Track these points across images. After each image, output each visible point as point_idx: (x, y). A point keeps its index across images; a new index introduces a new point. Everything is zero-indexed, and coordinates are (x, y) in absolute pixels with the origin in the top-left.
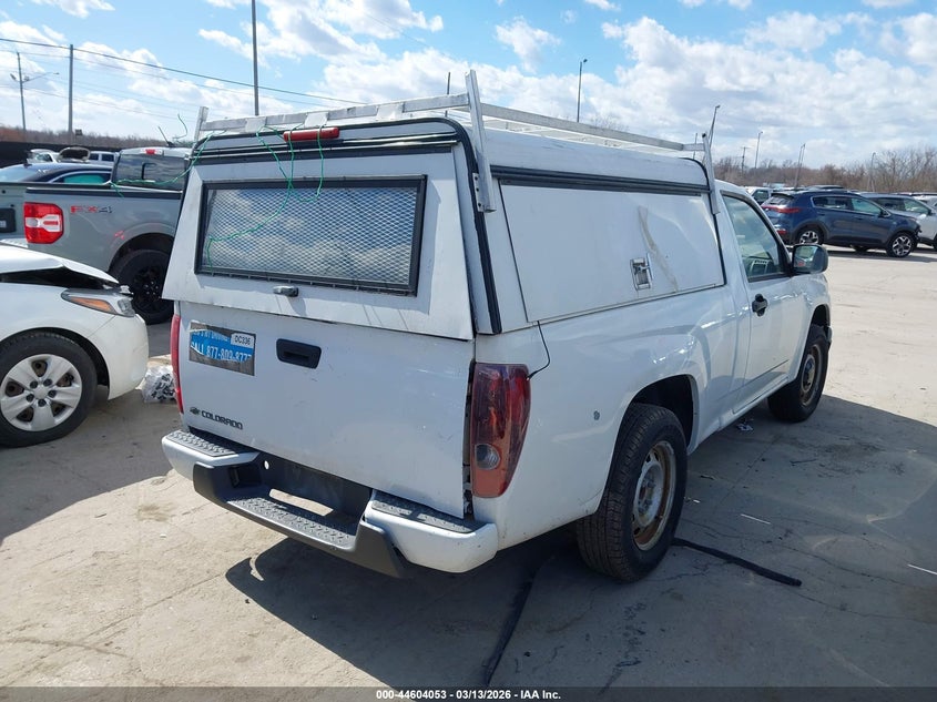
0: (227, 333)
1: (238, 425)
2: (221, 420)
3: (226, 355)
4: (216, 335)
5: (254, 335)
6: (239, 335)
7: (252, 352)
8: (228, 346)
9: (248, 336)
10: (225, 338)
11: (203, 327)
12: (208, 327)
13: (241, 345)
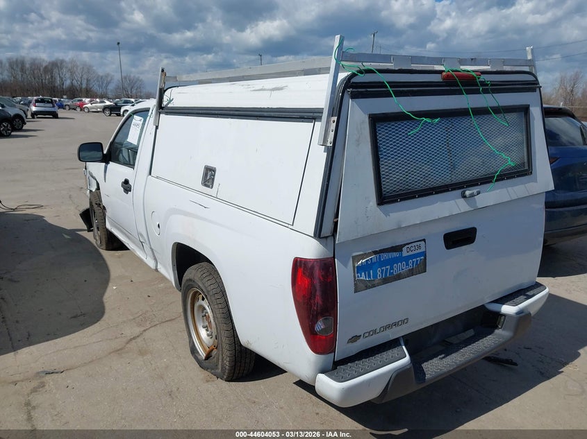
0: (398, 249)
1: (404, 322)
2: (389, 327)
3: (400, 268)
4: (385, 256)
5: (424, 240)
6: (409, 246)
7: (424, 254)
8: (401, 259)
9: (418, 243)
10: (395, 254)
11: (370, 254)
12: (375, 253)
13: (414, 252)
